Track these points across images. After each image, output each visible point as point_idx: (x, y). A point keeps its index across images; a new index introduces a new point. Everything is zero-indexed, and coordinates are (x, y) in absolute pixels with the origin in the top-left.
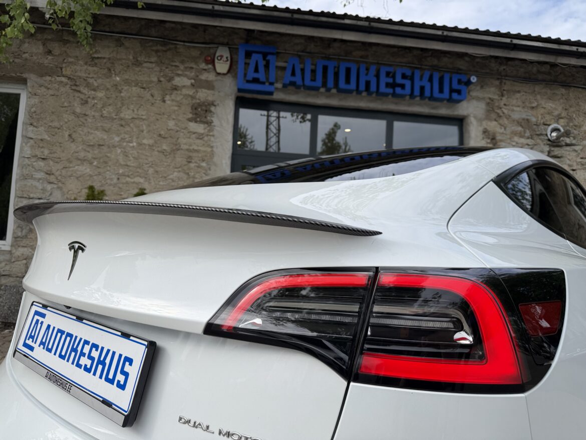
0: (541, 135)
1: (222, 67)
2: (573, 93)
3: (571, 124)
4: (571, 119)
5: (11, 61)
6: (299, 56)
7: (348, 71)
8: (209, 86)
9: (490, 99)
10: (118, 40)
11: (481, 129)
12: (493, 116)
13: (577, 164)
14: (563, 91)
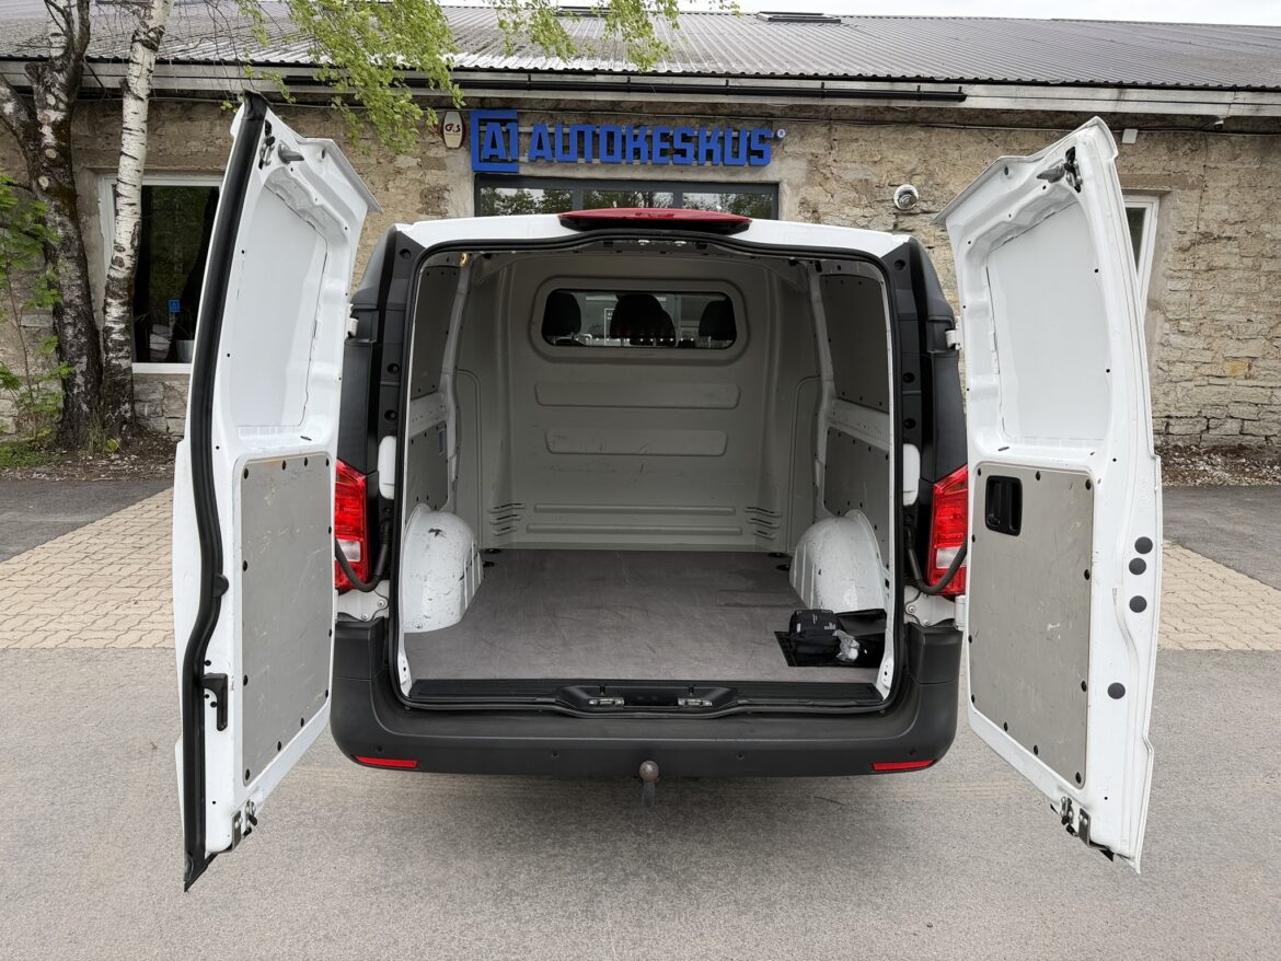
0: (883, 201)
1: (453, 139)
2: (936, 138)
3: (931, 183)
4: (931, 175)
5: (204, 150)
6: (551, 116)
7: (611, 135)
8: (440, 165)
9: (813, 154)
10: (323, 113)
11: (797, 200)
12: (818, 178)
13: (936, 239)
14: (922, 134)
